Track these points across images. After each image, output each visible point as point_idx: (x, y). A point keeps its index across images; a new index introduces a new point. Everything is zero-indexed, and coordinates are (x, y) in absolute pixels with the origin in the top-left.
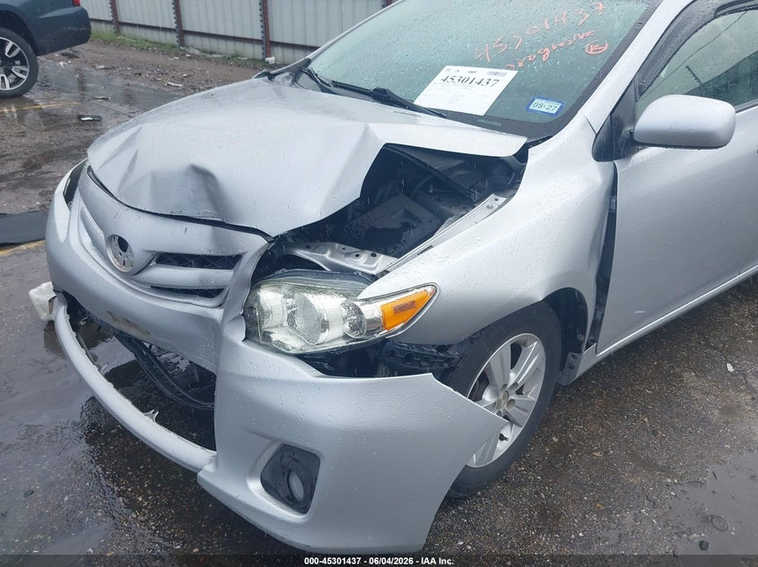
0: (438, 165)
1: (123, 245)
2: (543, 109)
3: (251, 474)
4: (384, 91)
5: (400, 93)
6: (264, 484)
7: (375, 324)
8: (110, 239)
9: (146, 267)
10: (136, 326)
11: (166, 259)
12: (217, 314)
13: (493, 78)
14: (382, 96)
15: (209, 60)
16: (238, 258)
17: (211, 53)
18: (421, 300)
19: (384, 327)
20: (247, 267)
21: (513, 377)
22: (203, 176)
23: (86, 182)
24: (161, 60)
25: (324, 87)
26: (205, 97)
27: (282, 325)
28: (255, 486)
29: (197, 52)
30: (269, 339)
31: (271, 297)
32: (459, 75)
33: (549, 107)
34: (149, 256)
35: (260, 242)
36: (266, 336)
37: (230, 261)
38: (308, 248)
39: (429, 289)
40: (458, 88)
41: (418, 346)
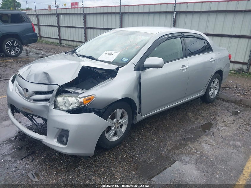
0: (100, 72)
1: (27, 90)
2: (124, 60)
3: (55, 138)
4: (91, 56)
5: (94, 57)
6: (58, 140)
7: (81, 103)
8: (24, 89)
9: (32, 95)
10: (29, 110)
11: (37, 93)
12: (48, 104)
13: (115, 53)
14: (91, 58)
15: (68, 47)
16: (53, 91)
17: (69, 45)
18: (92, 98)
19: (84, 104)
20: (55, 93)
21: (120, 121)
22: (46, 74)
23: (18, 77)
24: (55, 47)
25: (78, 56)
26: (48, 58)
27: (62, 105)
28: (56, 140)
29: (65, 45)
30: (59, 108)
31: (60, 99)
32: (108, 53)
33: (126, 60)
34: (33, 92)
35: (58, 87)
36: (59, 107)
37: (51, 92)
38: (68, 88)
39: (94, 96)
40: (107, 56)
41: (92, 108)
